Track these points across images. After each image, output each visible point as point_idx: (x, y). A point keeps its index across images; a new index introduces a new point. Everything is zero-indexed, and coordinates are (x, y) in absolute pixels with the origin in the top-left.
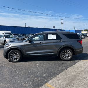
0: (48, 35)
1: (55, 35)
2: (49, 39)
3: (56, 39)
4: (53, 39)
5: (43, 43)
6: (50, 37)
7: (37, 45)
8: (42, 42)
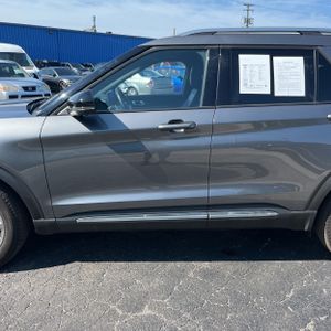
0: (243, 58)
1: (300, 61)
2: (243, 90)
3: (302, 93)
4: (277, 93)
5: (192, 130)
6: (254, 73)
7: (150, 145)
8: (189, 116)
